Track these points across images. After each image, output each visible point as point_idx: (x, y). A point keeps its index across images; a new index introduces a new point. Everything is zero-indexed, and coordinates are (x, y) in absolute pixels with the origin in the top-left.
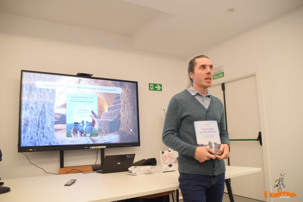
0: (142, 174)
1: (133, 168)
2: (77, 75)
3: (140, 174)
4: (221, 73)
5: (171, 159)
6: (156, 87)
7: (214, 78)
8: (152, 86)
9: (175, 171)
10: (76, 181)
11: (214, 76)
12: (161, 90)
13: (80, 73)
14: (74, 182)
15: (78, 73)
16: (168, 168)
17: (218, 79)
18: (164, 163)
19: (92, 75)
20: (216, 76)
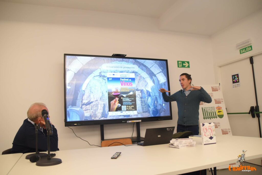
0: (184, 146)
1: (174, 141)
2: (113, 55)
3: (182, 147)
4: (249, 47)
5: (212, 131)
6: (184, 64)
7: (241, 53)
8: (180, 64)
9: (215, 143)
10: (121, 154)
11: (242, 50)
12: (189, 67)
13: (115, 54)
14: (119, 154)
15: (113, 54)
16: (209, 141)
17: (246, 53)
18: (205, 135)
19: (126, 55)
20: (243, 50)
